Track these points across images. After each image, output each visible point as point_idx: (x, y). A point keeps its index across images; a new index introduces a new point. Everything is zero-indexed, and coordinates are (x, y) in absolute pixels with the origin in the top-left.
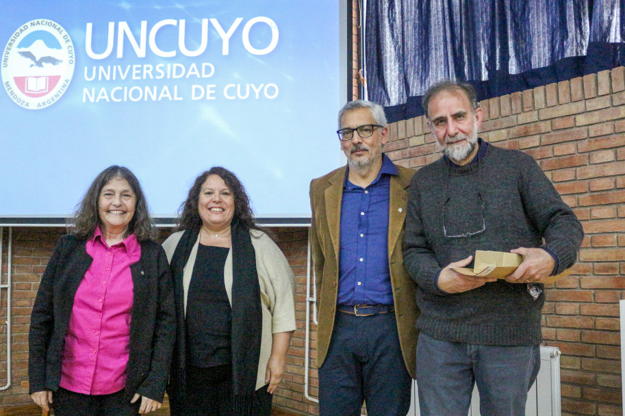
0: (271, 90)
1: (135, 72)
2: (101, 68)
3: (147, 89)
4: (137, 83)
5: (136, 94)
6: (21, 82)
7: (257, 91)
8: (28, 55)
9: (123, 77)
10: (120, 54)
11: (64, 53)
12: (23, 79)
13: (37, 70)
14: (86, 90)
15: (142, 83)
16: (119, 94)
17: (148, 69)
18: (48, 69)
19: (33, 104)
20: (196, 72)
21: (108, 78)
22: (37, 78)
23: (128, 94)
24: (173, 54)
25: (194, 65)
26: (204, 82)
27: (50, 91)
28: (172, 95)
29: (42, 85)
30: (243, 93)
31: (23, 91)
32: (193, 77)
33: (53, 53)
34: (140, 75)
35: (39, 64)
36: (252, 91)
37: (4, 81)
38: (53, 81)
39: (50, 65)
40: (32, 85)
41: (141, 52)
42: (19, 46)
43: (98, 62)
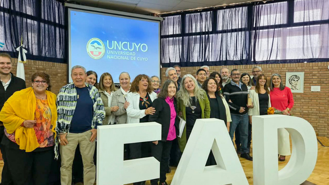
0: (146, 59)
1: (119, 53)
2: (111, 51)
3: (122, 57)
4: (119, 55)
5: (119, 58)
6: (92, 52)
7: (144, 59)
8: (93, 46)
9: (116, 54)
10: (115, 48)
11: (102, 47)
12: (93, 52)
13: (96, 50)
14: (108, 56)
15: (121, 55)
16: (115, 57)
17: (122, 53)
18: (98, 50)
19: (96, 58)
20: (132, 54)
21: (113, 53)
22: (96, 52)
23: (117, 57)
24: (127, 50)
25: (131, 53)
26: (133, 56)
27: (99, 55)
28: (127, 58)
29: (97, 54)
30: (141, 59)
31: (93, 54)
32: (131, 55)
33: (99, 46)
34: (120, 54)
35: (96, 48)
36: (143, 59)
37: (88, 52)
38: (100, 53)
39: (99, 49)
40: (95, 53)
41: (120, 49)
42: (91, 44)
43: (111, 50)
